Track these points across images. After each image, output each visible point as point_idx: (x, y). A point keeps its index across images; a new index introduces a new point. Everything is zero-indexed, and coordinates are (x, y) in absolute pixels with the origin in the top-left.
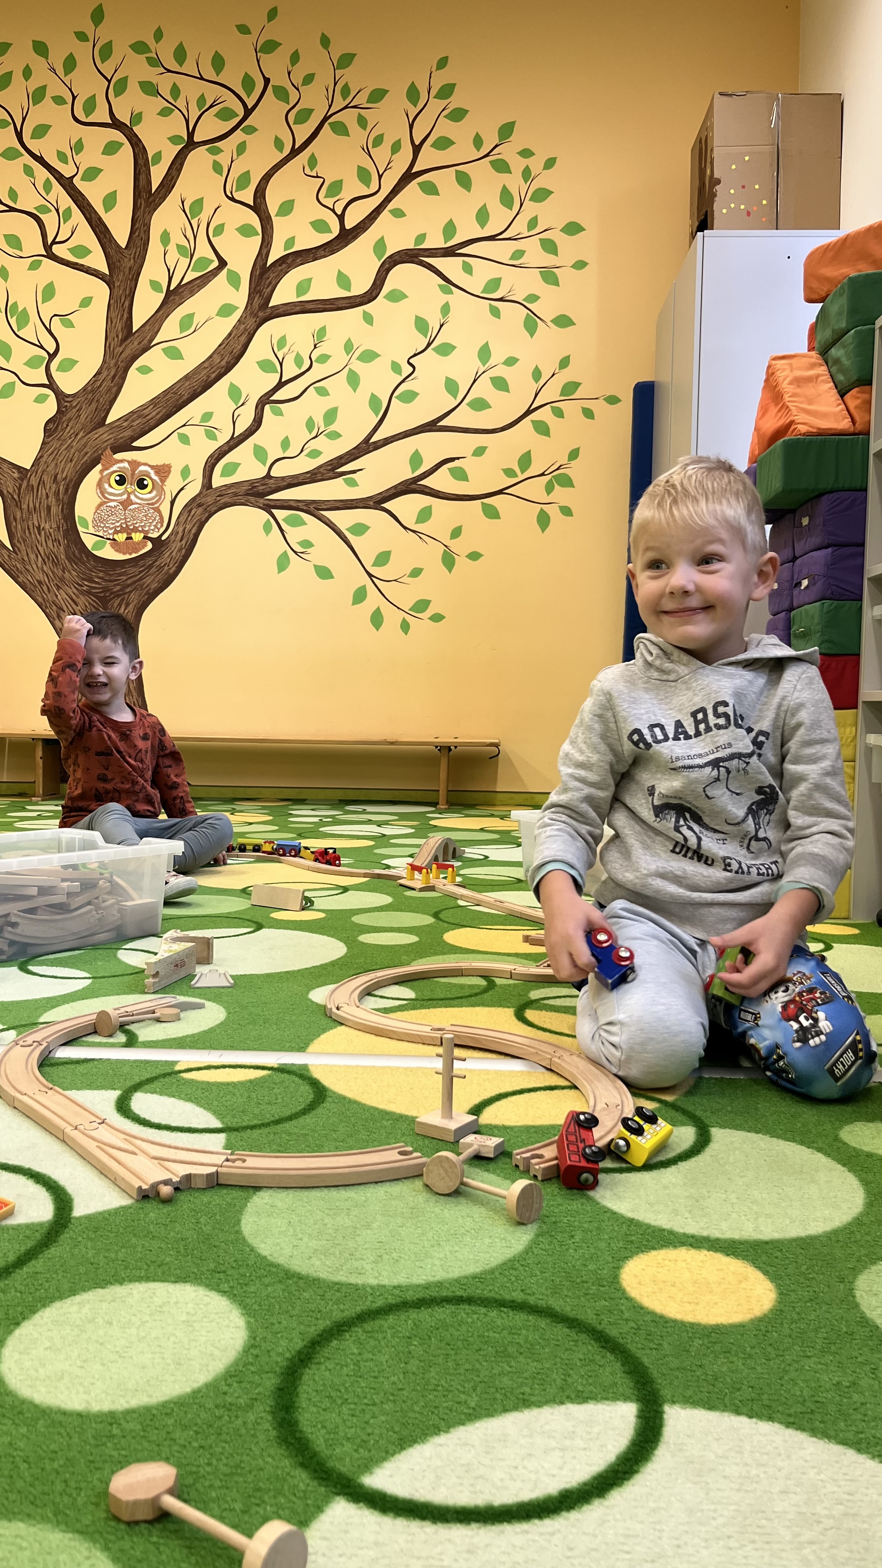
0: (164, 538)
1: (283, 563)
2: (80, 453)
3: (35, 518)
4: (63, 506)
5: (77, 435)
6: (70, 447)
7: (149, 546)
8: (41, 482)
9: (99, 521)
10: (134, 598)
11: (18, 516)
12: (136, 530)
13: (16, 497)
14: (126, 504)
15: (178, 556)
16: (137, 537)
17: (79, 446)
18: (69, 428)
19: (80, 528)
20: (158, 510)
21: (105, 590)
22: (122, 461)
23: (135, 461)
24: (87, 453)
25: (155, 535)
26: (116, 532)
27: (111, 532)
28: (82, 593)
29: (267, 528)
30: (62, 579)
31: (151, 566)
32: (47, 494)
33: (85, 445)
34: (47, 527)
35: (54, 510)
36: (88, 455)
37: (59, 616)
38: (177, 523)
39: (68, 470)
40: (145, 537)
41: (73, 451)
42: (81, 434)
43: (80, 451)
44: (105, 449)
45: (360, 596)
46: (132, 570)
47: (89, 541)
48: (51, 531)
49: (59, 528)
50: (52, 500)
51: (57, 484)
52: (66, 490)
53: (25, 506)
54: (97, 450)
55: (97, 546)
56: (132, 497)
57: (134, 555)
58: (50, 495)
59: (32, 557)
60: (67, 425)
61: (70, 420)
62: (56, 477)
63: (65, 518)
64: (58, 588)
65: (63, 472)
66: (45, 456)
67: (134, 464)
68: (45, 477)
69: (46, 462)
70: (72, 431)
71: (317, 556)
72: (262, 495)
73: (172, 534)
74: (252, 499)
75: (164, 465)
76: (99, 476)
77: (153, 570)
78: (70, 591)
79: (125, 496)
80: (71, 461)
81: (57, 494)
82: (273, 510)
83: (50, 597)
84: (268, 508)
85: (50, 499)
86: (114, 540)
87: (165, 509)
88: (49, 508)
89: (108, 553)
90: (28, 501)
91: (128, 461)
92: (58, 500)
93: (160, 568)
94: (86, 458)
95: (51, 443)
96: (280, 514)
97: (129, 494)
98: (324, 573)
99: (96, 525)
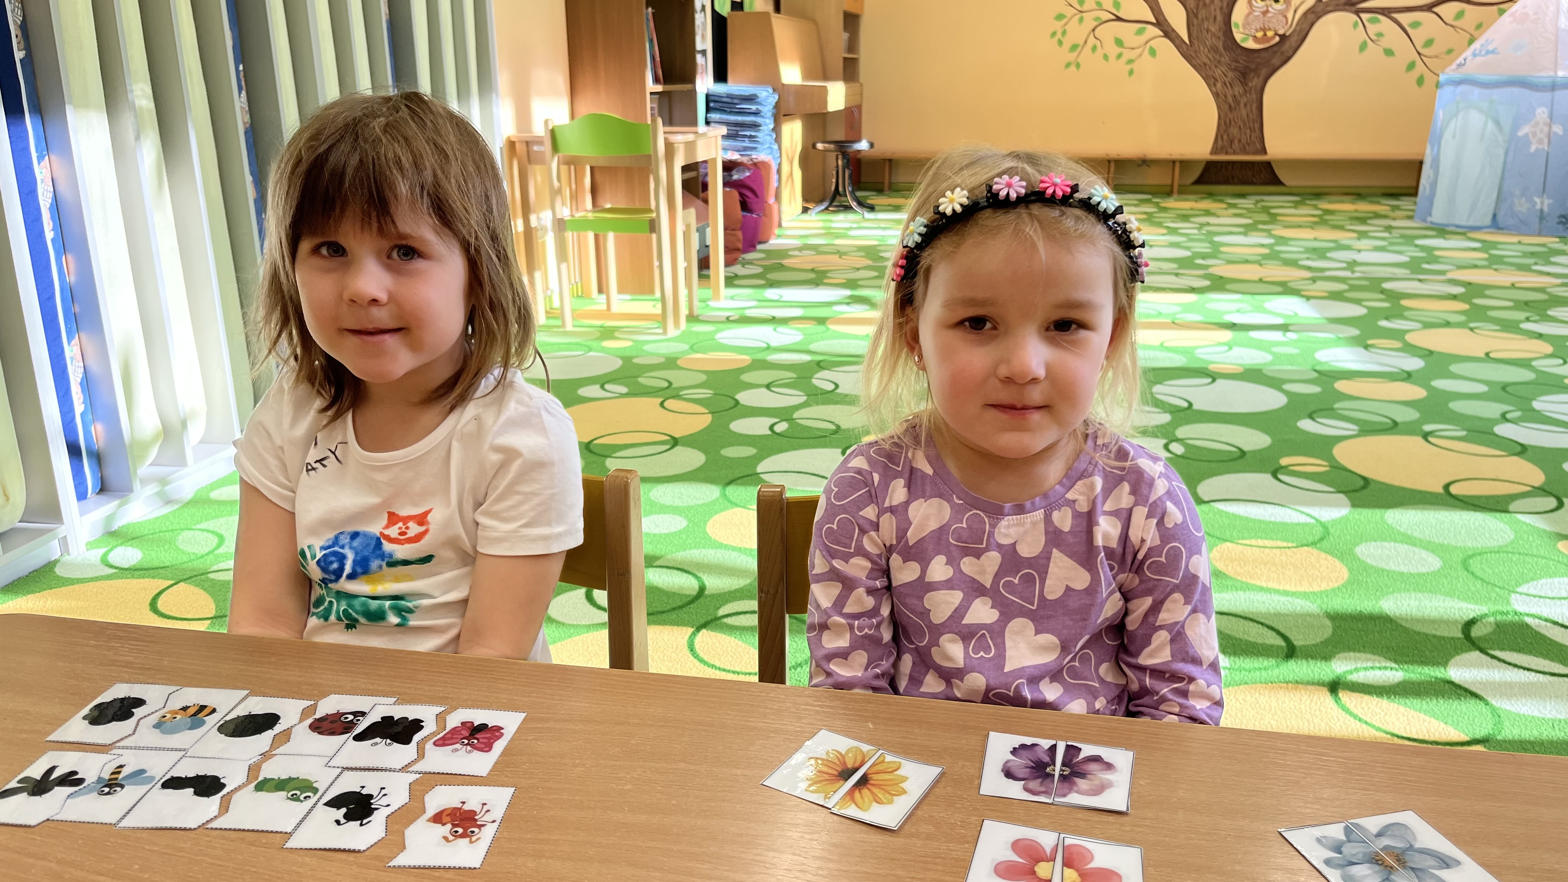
0: (1288, 34)
1: (1363, 47)
3: (1206, 24)
4: (1224, 15)
7: (1277, 39)
9: (1246, 24)
10: (1264, 72)
11: (1195, 22)
12: (1270, 29)
13: (1195, 11)
14: (1265, 13)
15: (1294, 44)
16: (1270, 34)
19: (1234, 29)
20: (1286, 17)
21: (1246, 67)
25: (1281, 32)
26: (1257, 31)
27: (1253, 31)
28: (1231, 69)
29: (1355, 25)
30: (1219, 62)
31: (1275, 53)
32: (1215, 8)
34: (1213, 29)
35: (1218, 18)
37: (1215, 85)
38: (1297, 25)
40: (1276, 34)
45: (1411, 66)
46: (1264, 54)
47: (1238, 37)
48: (1215, 31)
49: (1220, 29)
50: (1218, 12)
51: (1222, 2)
52: (1228, 5)
53: (1200, 17)
55: (1244, 40)
56: (1270, 9)
57: (1267, 45)
58: (1217, 9)
59: (1202, 48)
63: (1224, 23)
64: (1216, 66)
71: (1385, 42)
72: (1354, 4)
73: (1293, 31)
74: (1347, 7)
77: (1278, 54)
78: (1224, 70)
79: (1265, 9)
81: (1221, 8)
82: (1362, 15)
83: (1210, 73)
84: (1357, 12)
85: (1216, 11)
86: (1255, 37)
88: (1215, 18)
89: (1251, 44)
90: (1202, 13)
92: (1221, 12)
93: (1282, 53)
96: (1364, 16)
97: (1267, 6)
98: (1389, 52)
99: (1244, 27)
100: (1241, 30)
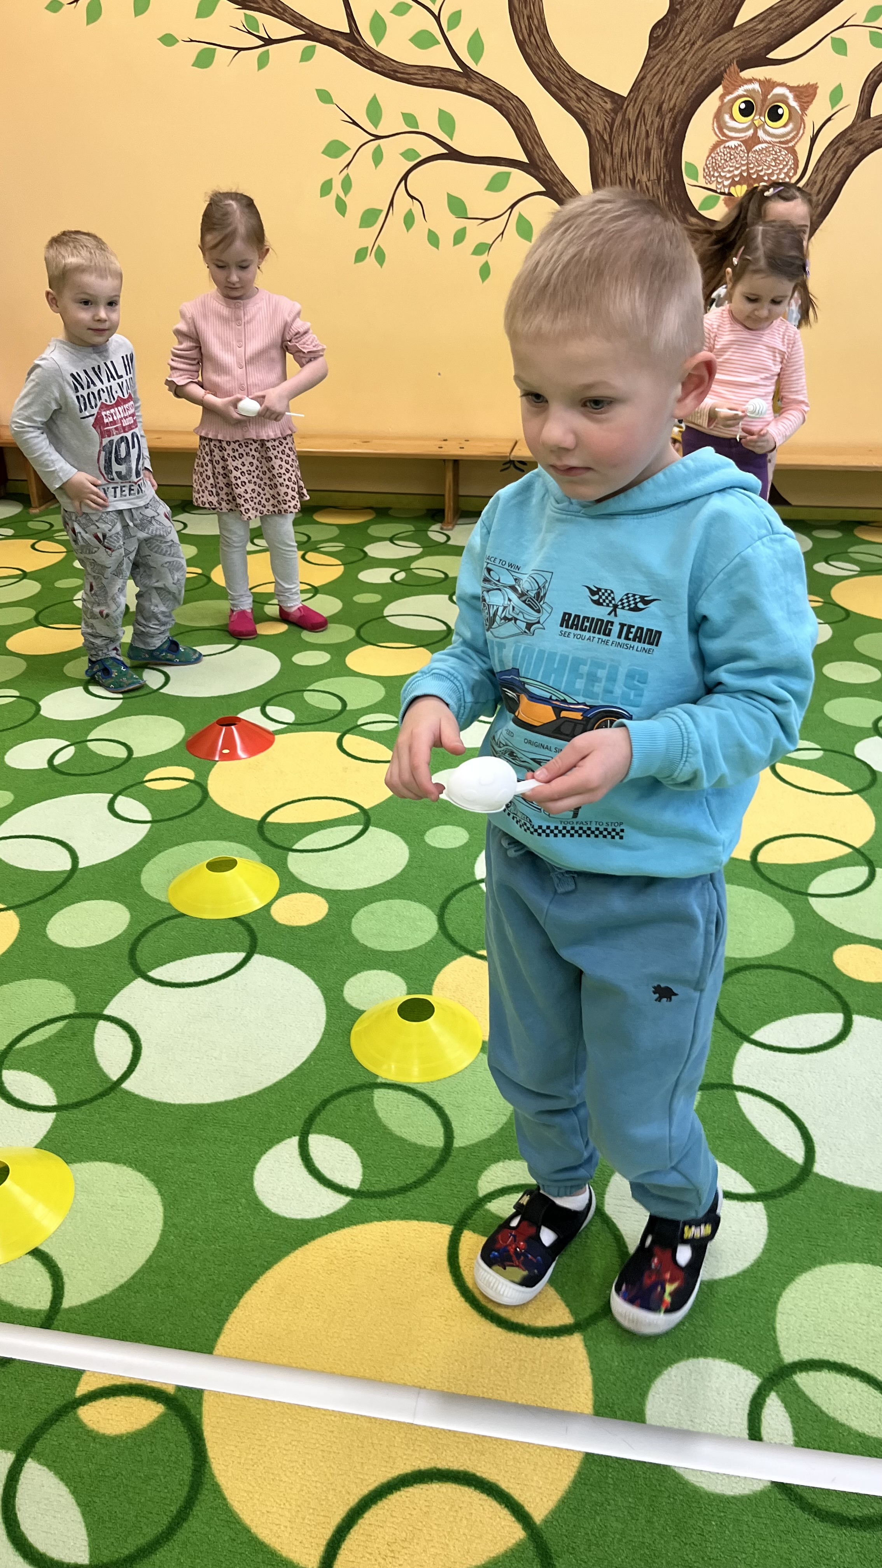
2: (696, 70)
3: (629, 167)
4: (667, 148)
5: (693, 44)
6: (682, 62)
8: (641, 114)
9: (713, 168)
11: (608, 165)
13: (606, 137)
14: (751, 143)
17: (695, 60)
18: (683, 33)
19: (686, 179)
20: (793, 151)
22: (750, 81)
23: (769, 81)
24: (705, 70)
27: (726, 183)
32: (647, 132)
33: (703, 59)
34: (644, 179)
35: (655, 154)
36: (707, 73)
38: (816, 170)
39: (678, 97)
41: (686, 68)
42: (699, 43)
43: (696, 67)
44: (729, 65)
47: (696, 196)
48: (649, 184)
49: (659, 179)
50: (653, 140)
51: (661, 118)
52: (673, 126)
53: (617, 151)
54: (718, 67)
55: (708, 203)
56: (760, 133)
58: (652, 133)
60: (681, 31)
61: (685, 22)
62: (660, 108)
63: (667, 166)
65: (670, 100)
66: (649, 77)
67: (768, 85)
68: (646, 107)
69: (648, 86)
70: (687, 39)
75: (809, 86)
76: (718, 104)
79: (751, 132)
80: (683, 82)
81: (660, 131)
85: (650, 139)
86: (730, 194)
87: (802, 149)
88: (648, 152)
90: (622, 143)
91: (760, 82)
92: (661, 140)
94: (703, 78)
95: (657, 58)
99: (708, 176)
100: (702, 182)
